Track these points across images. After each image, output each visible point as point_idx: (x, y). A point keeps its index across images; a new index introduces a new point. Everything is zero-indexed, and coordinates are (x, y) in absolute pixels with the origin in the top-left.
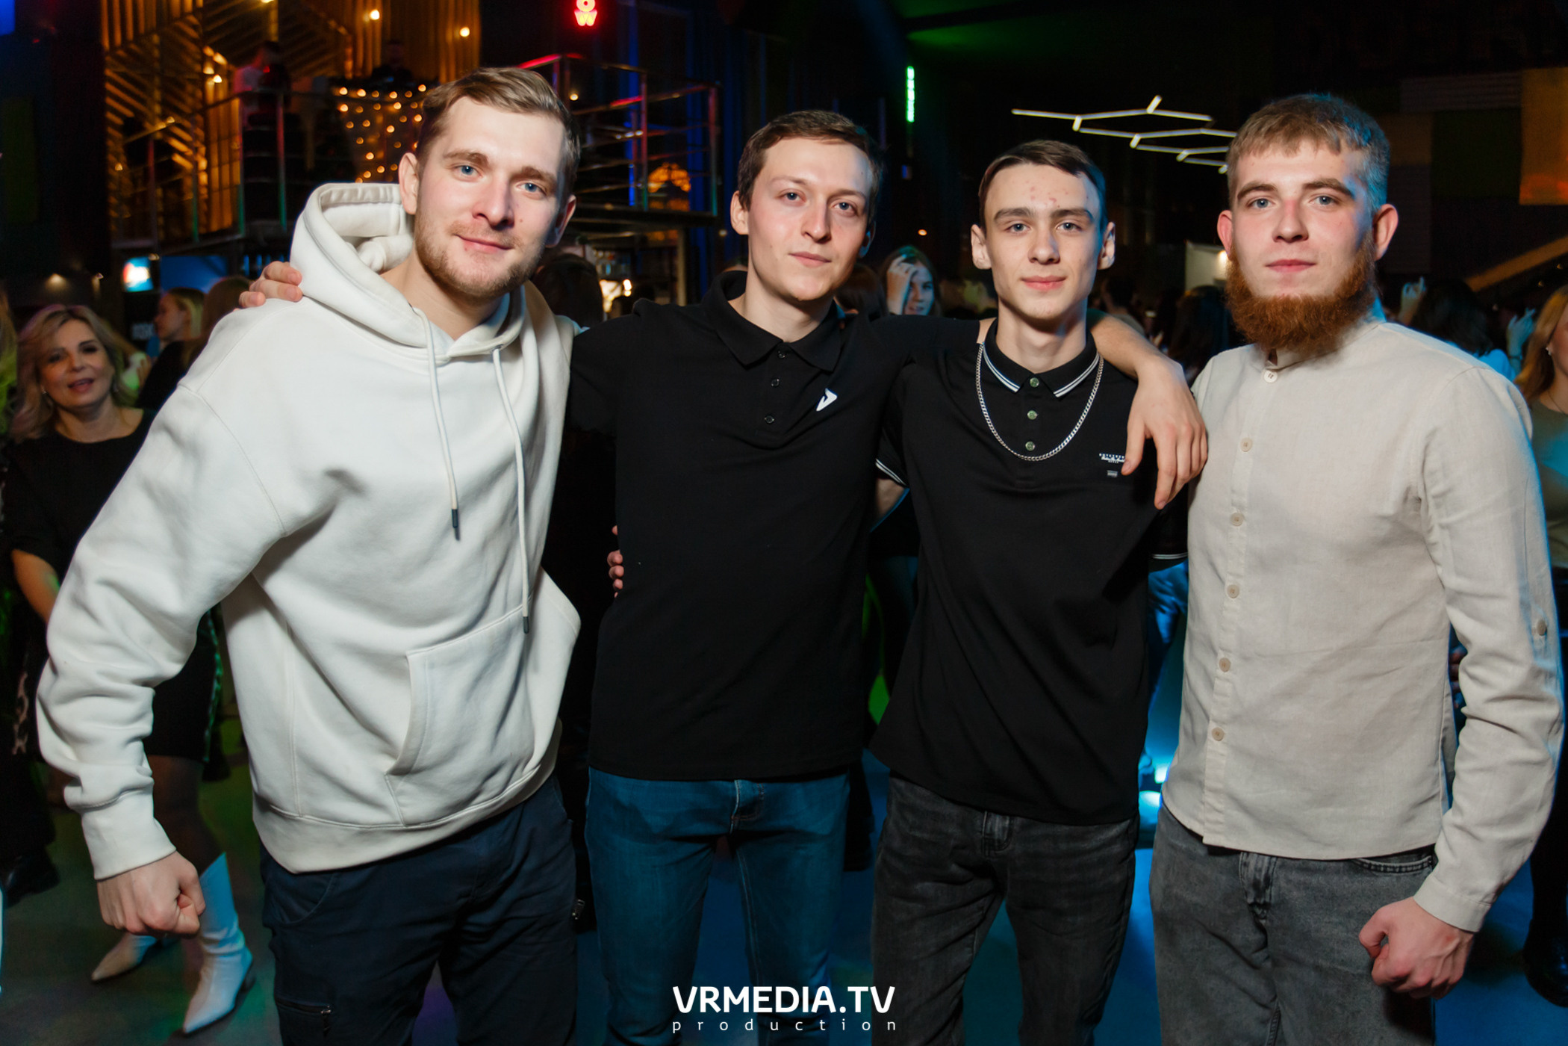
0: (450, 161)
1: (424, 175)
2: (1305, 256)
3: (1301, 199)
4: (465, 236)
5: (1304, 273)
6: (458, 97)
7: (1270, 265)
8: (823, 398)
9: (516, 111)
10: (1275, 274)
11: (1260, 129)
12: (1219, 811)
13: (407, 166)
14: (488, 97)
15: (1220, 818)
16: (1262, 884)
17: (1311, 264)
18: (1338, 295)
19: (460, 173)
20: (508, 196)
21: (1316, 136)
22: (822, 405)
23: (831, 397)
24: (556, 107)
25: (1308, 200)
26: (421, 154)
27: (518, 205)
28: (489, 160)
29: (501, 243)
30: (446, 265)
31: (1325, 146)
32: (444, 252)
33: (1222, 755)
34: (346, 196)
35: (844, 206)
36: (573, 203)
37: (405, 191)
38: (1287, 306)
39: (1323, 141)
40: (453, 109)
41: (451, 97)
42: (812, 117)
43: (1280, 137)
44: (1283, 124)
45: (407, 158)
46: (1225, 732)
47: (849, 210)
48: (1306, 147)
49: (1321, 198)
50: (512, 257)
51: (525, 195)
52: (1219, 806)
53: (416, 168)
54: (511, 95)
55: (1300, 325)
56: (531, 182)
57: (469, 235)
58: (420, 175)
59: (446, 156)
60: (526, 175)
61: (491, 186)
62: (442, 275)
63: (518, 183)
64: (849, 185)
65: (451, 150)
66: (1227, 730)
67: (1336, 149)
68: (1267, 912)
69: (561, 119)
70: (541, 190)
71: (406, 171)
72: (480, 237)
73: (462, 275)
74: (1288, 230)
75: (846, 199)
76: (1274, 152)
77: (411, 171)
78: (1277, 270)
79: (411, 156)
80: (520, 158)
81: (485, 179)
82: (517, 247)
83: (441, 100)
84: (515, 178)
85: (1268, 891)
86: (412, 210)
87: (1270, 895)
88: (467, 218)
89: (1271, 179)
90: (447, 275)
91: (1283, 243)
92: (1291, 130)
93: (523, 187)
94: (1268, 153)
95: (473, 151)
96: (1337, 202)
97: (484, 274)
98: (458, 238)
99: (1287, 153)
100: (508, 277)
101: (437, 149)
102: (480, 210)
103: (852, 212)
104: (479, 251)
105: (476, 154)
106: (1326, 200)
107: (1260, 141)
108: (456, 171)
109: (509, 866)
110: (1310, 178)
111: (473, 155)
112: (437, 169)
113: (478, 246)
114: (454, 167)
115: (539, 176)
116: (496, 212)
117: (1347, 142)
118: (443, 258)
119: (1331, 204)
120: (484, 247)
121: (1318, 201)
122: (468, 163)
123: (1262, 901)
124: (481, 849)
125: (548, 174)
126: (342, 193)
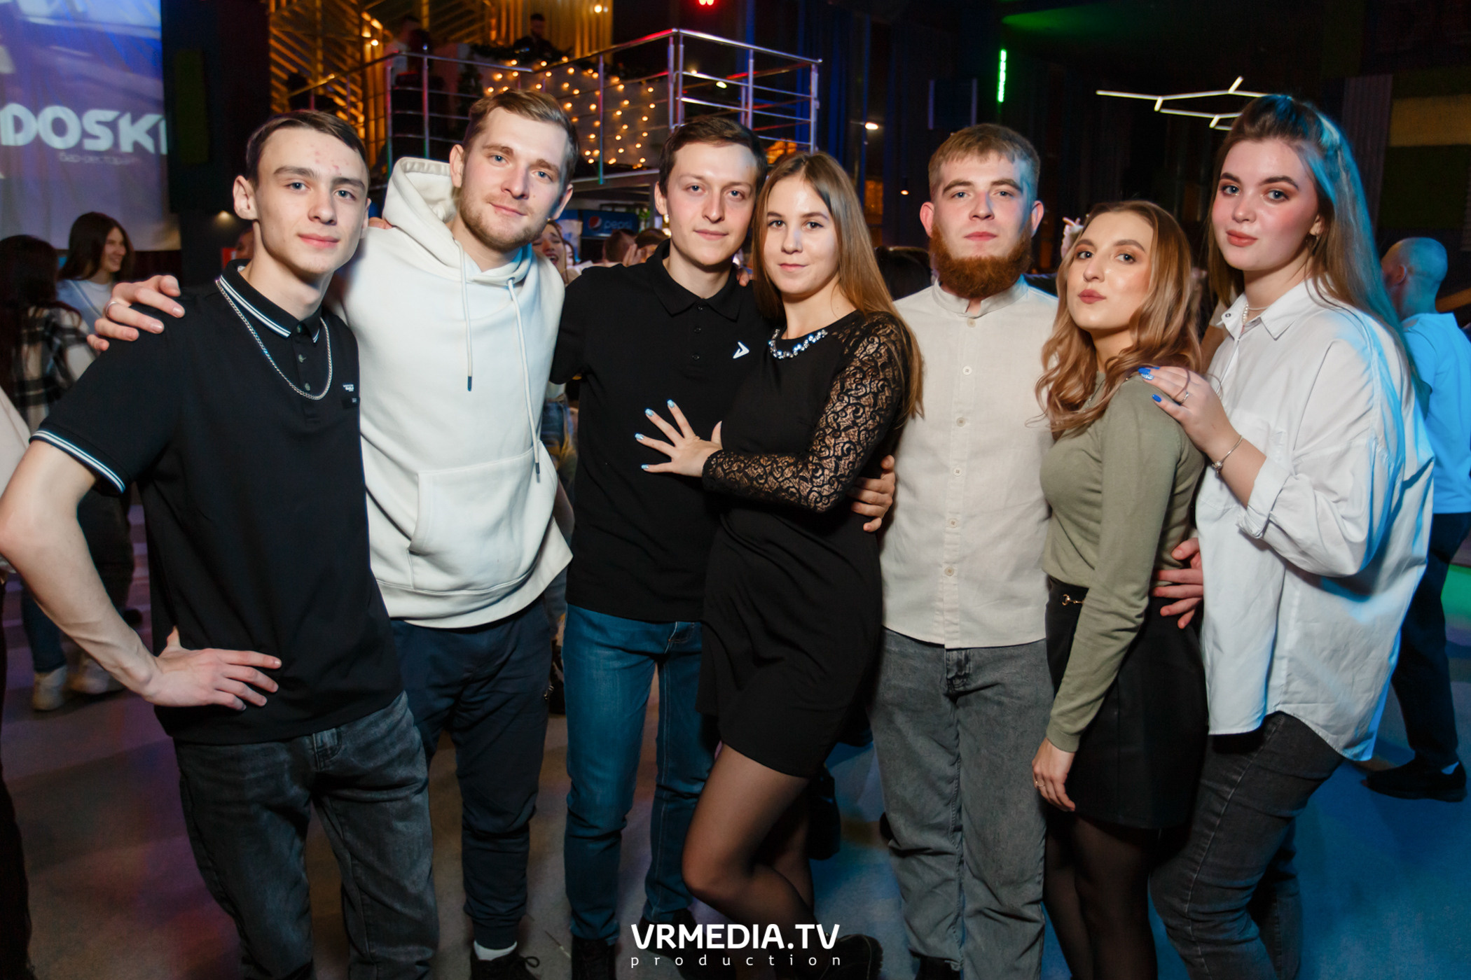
0: (487, 151)
1: (469, 160)
2: (993, 231)
3: (989, 192)
4: (495, 203)
5: (991, 242)
6: (495, 107)
7: (968, 237)
8: (739, 350)
9: (535, 119)
10: (971, 242)
11: (962, 143)
12: (956, 624)
13: (456, 152)
14: (516, 108)
15: (957, 628)
16: (963, 662)
17: (994, 236)
18: (1010, 257)
19: (494, 160)
20: (526, 180)
21: (999, 149)
22: (737, 355)
23: (745, 351)
24: (563, 120)
25: (993, 193)
26: (467, 147)
27: (533, 186)
28: (514, 152)
29: (520, 210)
30: (481, 222)
31: (1005, 157)
32: (480, 214)
33: (955, 585)
34: (416, 166)
35: (735, 193)
36: (570, 190)
37: (454, 171)
38: (980, 264)
39: (1004, 153)
40: (491, 115)
41: (489, 107)
42: (709, 126)
43: (975, 149)
44: (978, 140)
45: (457, 148)
46: (954, 568)
47: (738, 196)
48: (993, 156)
49: (1001, 193)
50: (525, 221)
51: (537, 179)
52: (956, 621)
53: (462, 156)
54: (534, 109)
55: (990, 275)
56: (543, 170)
57: (498, 203)
58: (465, 161)
59: (484, 147)
60: (541, 165)
61: (515, 169)
62: (477, 230)
63: (533, 171)
64: (736, 179)
65: (489, 143)
66: (956, 567)
67: (1013, 160)
68: (967, 680)
69: (566, 129)
70: (549, 177)
71: (455, 157)
72: (505, 204)
73: (491, 229)
74: (982, 212)
75: (736, 188)
76: (971, 159)
77: (459, 157)
78: (972, 240)
79: (459, 147)
80: (535, 154)
81: (510, 166)
82: (530, 214)
83: (482, 109)
84: (532, 166)
85: (968, 666)
86: (458, 184)
87: (970, 668)
88: (497, 191)
89: (970, 179)
90: (481, 230)
91: (978, 220)
92: (984, 145)
93: (537, 174)
94: (967, 159)
95: (503, 145)
96: (1011, 195)
97: (506, 230)
98: (490, 205)
99: (981, 161)
100: (523, 235)
101: (478, 142)
102: (506, 186)
103: (741, 197)
104: (505, 215)
105: (506, 147)
106: (1004, 194)
107: (960, 153)
108: (491, 159)
109: (502, 655)
110: (996, 178)
111: (504, 148)
112: (478, 156)
113: (504, 211)
114: (490, 156)
115: (548, 166)
116: (517, 189)
117: (1018, 155)
118: (479, 218)
119: (1008, 196)
120: (508, 213)
121: (999, 194)
122: (500, 154)
123: (963, 673)
124: (484, 641)
125: (554, 166)
126: (413, 164)
